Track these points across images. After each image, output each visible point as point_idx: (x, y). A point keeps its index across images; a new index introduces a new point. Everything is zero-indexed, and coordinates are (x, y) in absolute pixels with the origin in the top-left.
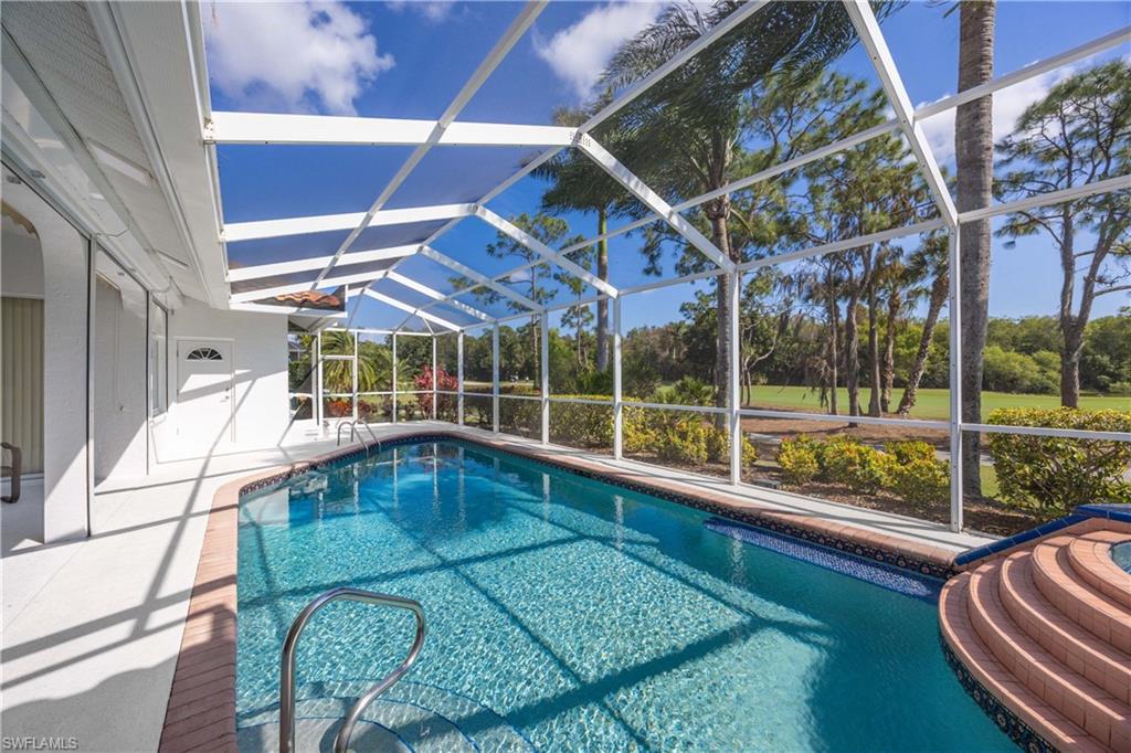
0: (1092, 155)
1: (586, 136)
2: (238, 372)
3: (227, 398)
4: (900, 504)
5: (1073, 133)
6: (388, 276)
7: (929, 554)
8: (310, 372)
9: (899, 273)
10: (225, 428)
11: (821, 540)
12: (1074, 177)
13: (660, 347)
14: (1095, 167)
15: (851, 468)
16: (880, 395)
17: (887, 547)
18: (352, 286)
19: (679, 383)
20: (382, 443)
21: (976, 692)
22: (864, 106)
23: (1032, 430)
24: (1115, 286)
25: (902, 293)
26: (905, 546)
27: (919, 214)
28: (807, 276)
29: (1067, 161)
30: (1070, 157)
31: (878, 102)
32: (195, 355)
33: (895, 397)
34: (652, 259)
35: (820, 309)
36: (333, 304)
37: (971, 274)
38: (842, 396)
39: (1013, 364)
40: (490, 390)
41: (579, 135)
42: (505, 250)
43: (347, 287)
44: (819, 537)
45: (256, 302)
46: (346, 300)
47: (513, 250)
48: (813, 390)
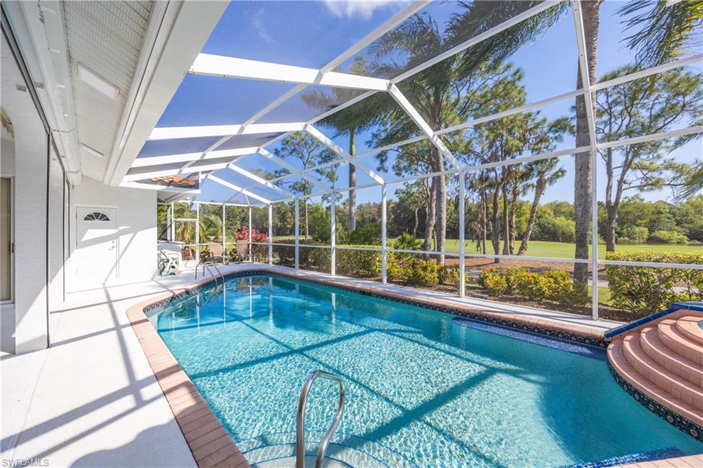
0: (621, 113)
1: (394, 86)
2: (121, 228)
3: (113, 247)
4: (558, 306)
5: (612, 102)
6: (229, 167)
7: (590, 333)
8: (166, 230)
9: (520, 175)
10: (113, 269)
11: (525, 328)
12: (612, 126)
13: (377, 215)
14: (622, 121)
15: (530, 286)
16: (509, 244)
17: (565, 330)
18: (203, 173)
19: (400, 237)
20: (224, 276)
21: (650, 405)
22: (509, 79)
23: (631, 263)
24: (631, 185)
25: (520, 186)
26: (574, 329)
27: (531, 141)
28: (470, 175)
29: (609, 117)
30: (610, 114)
31: (517, 77)
32: (89, 217)
33: (516, 245)
34: (382, 161)
35: (476, 194)
36: (190, 184)
37: (584, 177)
38: (489, 245)
39: (571, 227)
40: (293, 242)
41: (390, 85)
42: (286, 153)
43: (200, 173)
44: (524, 326)
45: (137, 181)
46: (200, 182)
47: (292, 153)
48: (473, 241)
